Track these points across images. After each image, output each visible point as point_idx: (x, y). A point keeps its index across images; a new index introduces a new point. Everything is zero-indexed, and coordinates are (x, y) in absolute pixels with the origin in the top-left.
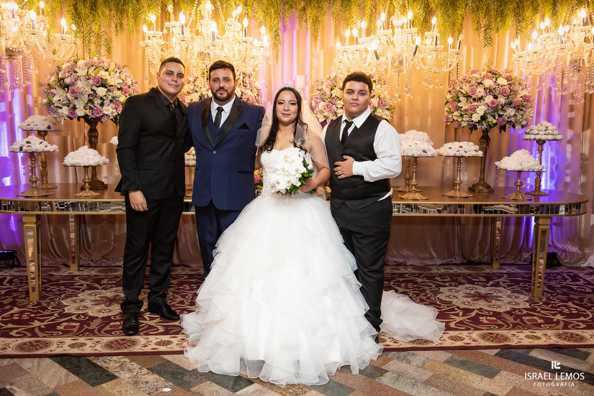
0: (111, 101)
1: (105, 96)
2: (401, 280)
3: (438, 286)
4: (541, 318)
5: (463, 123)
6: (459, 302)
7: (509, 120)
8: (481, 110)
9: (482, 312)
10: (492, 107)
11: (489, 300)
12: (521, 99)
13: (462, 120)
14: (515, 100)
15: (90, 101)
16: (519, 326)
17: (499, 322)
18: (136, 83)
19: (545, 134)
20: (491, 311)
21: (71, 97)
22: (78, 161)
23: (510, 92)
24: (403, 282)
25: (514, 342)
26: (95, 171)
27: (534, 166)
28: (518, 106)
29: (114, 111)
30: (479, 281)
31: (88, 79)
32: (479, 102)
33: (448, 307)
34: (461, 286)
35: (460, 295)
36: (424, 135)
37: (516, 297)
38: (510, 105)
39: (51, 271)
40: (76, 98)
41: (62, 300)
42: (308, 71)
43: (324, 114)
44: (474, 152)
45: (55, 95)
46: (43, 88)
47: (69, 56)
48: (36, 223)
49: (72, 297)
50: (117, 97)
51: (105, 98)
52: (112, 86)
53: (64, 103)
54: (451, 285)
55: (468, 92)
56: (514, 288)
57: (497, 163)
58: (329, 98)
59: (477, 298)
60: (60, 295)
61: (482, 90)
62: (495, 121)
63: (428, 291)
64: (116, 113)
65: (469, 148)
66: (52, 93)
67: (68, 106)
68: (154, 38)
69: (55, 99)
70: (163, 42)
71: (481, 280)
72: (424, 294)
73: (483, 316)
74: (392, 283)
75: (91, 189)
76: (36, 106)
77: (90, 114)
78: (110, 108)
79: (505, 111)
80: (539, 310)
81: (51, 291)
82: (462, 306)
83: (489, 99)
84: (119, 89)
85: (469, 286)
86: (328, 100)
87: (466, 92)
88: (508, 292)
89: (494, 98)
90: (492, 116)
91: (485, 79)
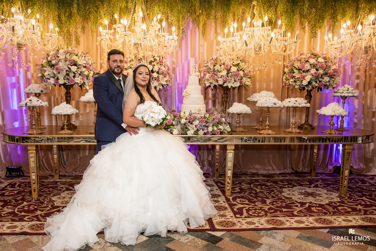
0: (80, 74)
1: (76, 71)
2: (257, 184)
3: (281, 187)
4: (349, 208)
5: (296, 86)
6: (296, 198)
7: (326, 84)
8: (308, 78)
9: (312, 204)
10: (315, 76)
11: (314, 196)
12: (332, 71)
13: (296, 84)
14: (329, 72)
15: (67, 74)
16: (337, 213)
17: (324, 211)
18: (94, 63)
19: (347, 93)
20: (317, 204)
21: (56, 72)
22: (61, 112)
23: (326, 67)
24: (259, 185)
25: (336, 224)
26: (69, 118)
27: (342, 112)
28: (331, 75)
29: (82, 80)
30: (305, 184)
31: (66, 61)
32: (307, 73)
33: (290, 201)
34: (295, 187)
35: (296, 193)
36: (271, 94)
37: (331, 194)
38: (326, 74)
39: (43, 179)
40: (59, 73)
41: (52, 197)
42: (197, 55)
43: (210, 81)
44: (304, 104)
45: (46, 71)
46: (38, 67)
47: (54, 47)
48: (35, 150)
49: (57, 195)
50: (83, 72)
51: (76, 73)
52: (80, 65)
53: (51, 76)
54: (289, 187)
55: (299, 67)
56: (328, 188)
57: (318, 111)
58: (213, 71)
59: (307, 195)
60: (50, 194)
61: (308, 65)
62: (317, 85)
63: (275, 191)
64: (83, 82)
65: (301, 102)
66: (44, 70)
67: (54, 78)
68: (107, 35)
69: (46, 74)
70: (112, 37)
71: (306, 184)
72: (273, 193)
73: (313, 207)
74: (252, 186)
75: (68, 129)
76: (33, 79)
77: (67, 83)
78: (79, 79)
79: (323, 78)
80: (346, 202)
81: (44, 191)
82: (299, 201)
83: (313, 71)
84: (84, 67)
85: (300, 187)
86: (212, 72)
88: (325, 191)
89: (316, 70)
90: (315, 82)
91: (310, 58)
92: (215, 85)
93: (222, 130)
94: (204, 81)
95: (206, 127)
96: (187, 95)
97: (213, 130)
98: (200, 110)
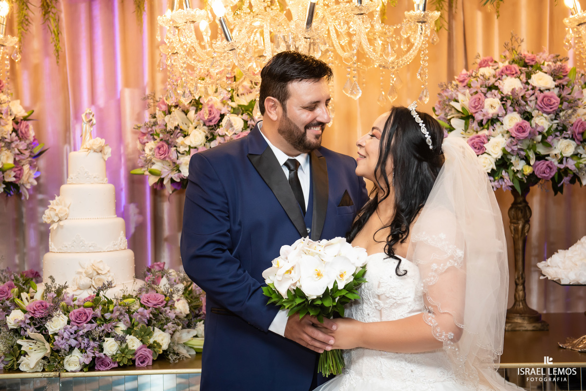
7: (563, 166)
8: (496, 145)
14: (574, 121)
23: (562, 104)
28: (582, 133)
32: (491, 128)
38: (561, 132)
42: (147, 78)
43: (154, 167)
55: (467, 108)
57: (541, 265)
58: (163, 132)
61: (496, 102)
62: (528, 170)
79: (549, 146)
83: (512, 120)
86: (161, 136)
87: (463, 108)
89: (524, 118)
90: (522, 159)
91: (504, 77)
92: (172, 179)
93: (165, 347)
95: (94, 340)
96: (56, 219)
97: (123, 351)
98: (98, 274)
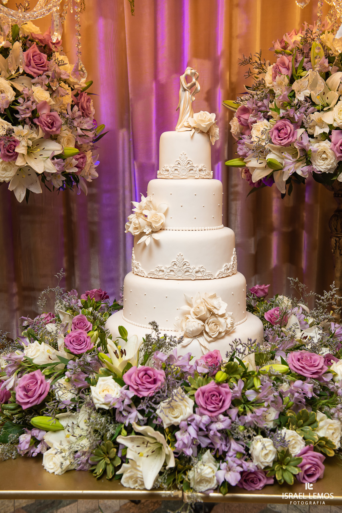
43: (269, 157)
58: (284, 106)
92: (295, 174)
93: (336, 444)
94: (245, 156)
96: (148, 230)
97: (280, 458)
98: (213, 314)
